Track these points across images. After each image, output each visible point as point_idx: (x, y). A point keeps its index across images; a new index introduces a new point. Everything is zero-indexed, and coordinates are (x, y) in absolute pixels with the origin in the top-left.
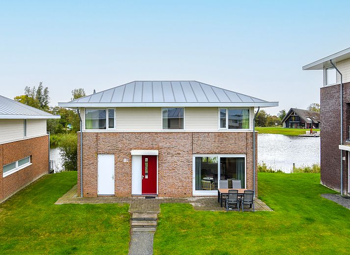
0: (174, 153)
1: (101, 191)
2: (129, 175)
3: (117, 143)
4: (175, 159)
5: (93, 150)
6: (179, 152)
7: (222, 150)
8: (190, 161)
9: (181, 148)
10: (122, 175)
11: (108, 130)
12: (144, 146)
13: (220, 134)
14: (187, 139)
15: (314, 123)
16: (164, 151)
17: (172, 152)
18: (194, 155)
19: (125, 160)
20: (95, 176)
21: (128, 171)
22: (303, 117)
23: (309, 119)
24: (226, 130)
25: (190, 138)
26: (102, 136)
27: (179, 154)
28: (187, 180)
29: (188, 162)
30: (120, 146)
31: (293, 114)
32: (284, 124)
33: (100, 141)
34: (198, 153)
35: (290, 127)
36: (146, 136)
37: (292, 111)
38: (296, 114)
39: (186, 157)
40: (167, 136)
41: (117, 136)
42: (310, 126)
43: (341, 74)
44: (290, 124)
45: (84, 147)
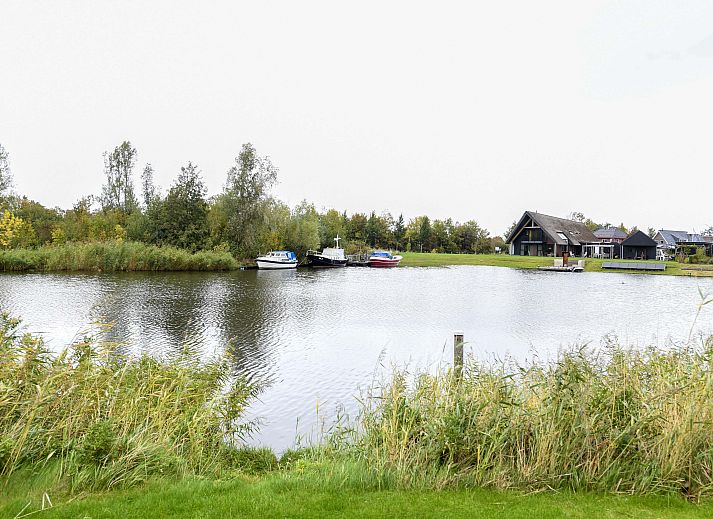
15: (571, 246)
22: (551, 231)
23: (563, 237)
31: (530, 225)
32: (511, 248)
35: (522, 253)
37: (527, 218)
38: (535, 225)
42: (563, 251)
44: (523, 247)
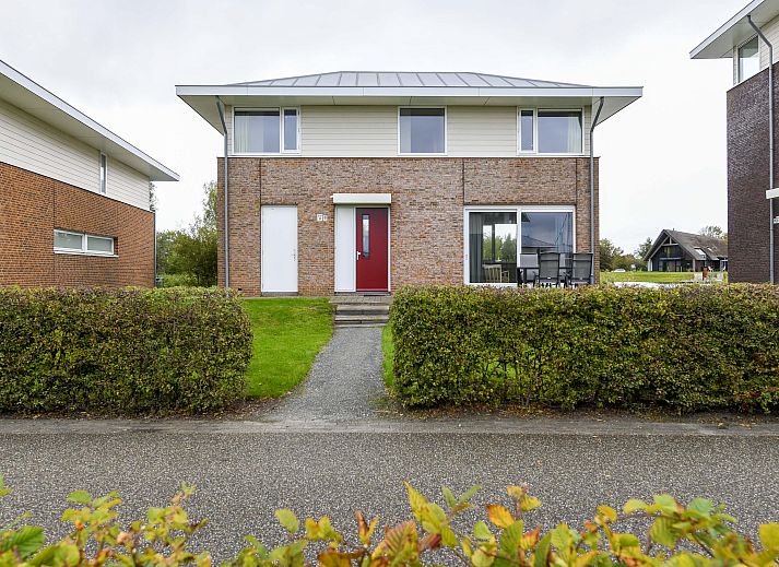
0: (424, 202)
1: (268, 286)
2: (329, 248)
3: (302, 180)
4: (427, 214)
5: (253, 197)
6: (436, 200)
7: (525, 195)
8: (457, 220)
9: (440, 192)
10: (314, 250)
11: (283, 152)
12: (361, 186)
13: (521, 162)
14: (452, 172)
15: (710, 261)
16: (402, 197)
17: (419, 199)
18: (466, 207)
19: (320, 218)
20: (256, 251)
21: (326, 240)
22: (689, 248)
23: (700, 252)
24: (535, 153)
25: (459, 171)
26: (270, 166)
27: (435, 204)
28: (453, 260)
29: (454, 220)
30: (310, 186)
31: (667, 242)
32: (650, 265)
33: (267, 176)
34: (474, 203)
35: (661, 269)
36: (365, 166)
37: (665, 236)
38: (673, 242)
39: (450, 210)
40: (410, 165)
41: (304, 167)
42: (702, 266)
43: (770, 45)
44: (661, 264)
45: (232, 189)
